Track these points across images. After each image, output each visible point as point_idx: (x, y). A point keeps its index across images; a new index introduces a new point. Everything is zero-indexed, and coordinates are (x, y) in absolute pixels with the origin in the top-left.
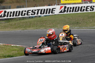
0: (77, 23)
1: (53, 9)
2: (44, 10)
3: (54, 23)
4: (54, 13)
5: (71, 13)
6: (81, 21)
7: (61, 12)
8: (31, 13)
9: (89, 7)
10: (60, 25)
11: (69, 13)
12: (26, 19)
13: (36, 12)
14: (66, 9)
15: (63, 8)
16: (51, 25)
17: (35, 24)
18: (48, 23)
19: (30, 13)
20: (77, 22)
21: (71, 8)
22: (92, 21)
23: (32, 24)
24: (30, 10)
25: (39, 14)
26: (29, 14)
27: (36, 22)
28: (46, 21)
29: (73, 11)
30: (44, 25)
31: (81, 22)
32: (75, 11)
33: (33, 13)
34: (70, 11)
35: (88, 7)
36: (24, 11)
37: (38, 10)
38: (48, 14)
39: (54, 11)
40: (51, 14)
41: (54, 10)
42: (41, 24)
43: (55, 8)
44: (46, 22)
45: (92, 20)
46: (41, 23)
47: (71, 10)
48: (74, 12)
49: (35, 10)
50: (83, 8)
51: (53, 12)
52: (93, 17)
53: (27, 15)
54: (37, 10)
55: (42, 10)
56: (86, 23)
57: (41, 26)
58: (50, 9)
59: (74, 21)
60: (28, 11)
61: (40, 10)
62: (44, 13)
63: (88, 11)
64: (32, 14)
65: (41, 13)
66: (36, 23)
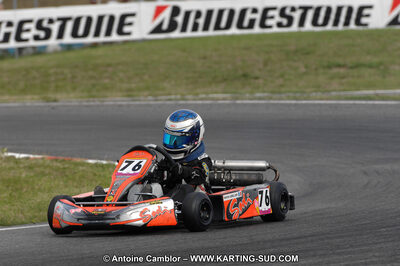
0: (245, 76)
1: (123, 17)
2: (89, 20)
3: (146, 77)
4: (129, 34)
5: (200, 33)
6: (260, 70)
7: (158, 30)
8: (34, 32)
9: (275, 13)
10: (173, 82)
11: (189, 33)
12: (13, 56)
13: (55, 28)
14: (180, 19)
15: (166, 15)
16: (133, 85)
17: (64, 79)
18: (121, 75)
19: (28, 30)
20: (240, 72)
21: (198, 14)
22: (303, 70)
23: (53, 78)
24: (30, 21)
25: (68, 39)
26: (24, 35)
27: (66, 71)
28: (109, 65)
29: (206, 28)
30: (107, 81)
31: (257, 73)
32: (217, 27)
33: (42, 34)
34: (195, 28)
35: (270, 13)
36: (4, 25)
37: (64, 20)
38: (102, 38)
39: (130, 24)
40: (115, 37)
41: (128, 20)
42: (92, 77)
43: (133, 15)
44: (110, 69)
45: (306, 67)
46: (91, 73)
47: (201, 21)
48: (211, 32)
49: (51, 21)
50: (249, 16)
51: (126, 29)
52: (308, 53)
53: (18, 39)
54: (59, 19)
55: (78, 21)
56: (282, 76)
57: (94, 86)
58: (112, 18)
59: (229, 66)
60: (22, 23)
61: (69, 19)
62: (86, 34)
63: (270, 27)
64: (37, 38)
65: (74, 34)
66: (69, 76)
